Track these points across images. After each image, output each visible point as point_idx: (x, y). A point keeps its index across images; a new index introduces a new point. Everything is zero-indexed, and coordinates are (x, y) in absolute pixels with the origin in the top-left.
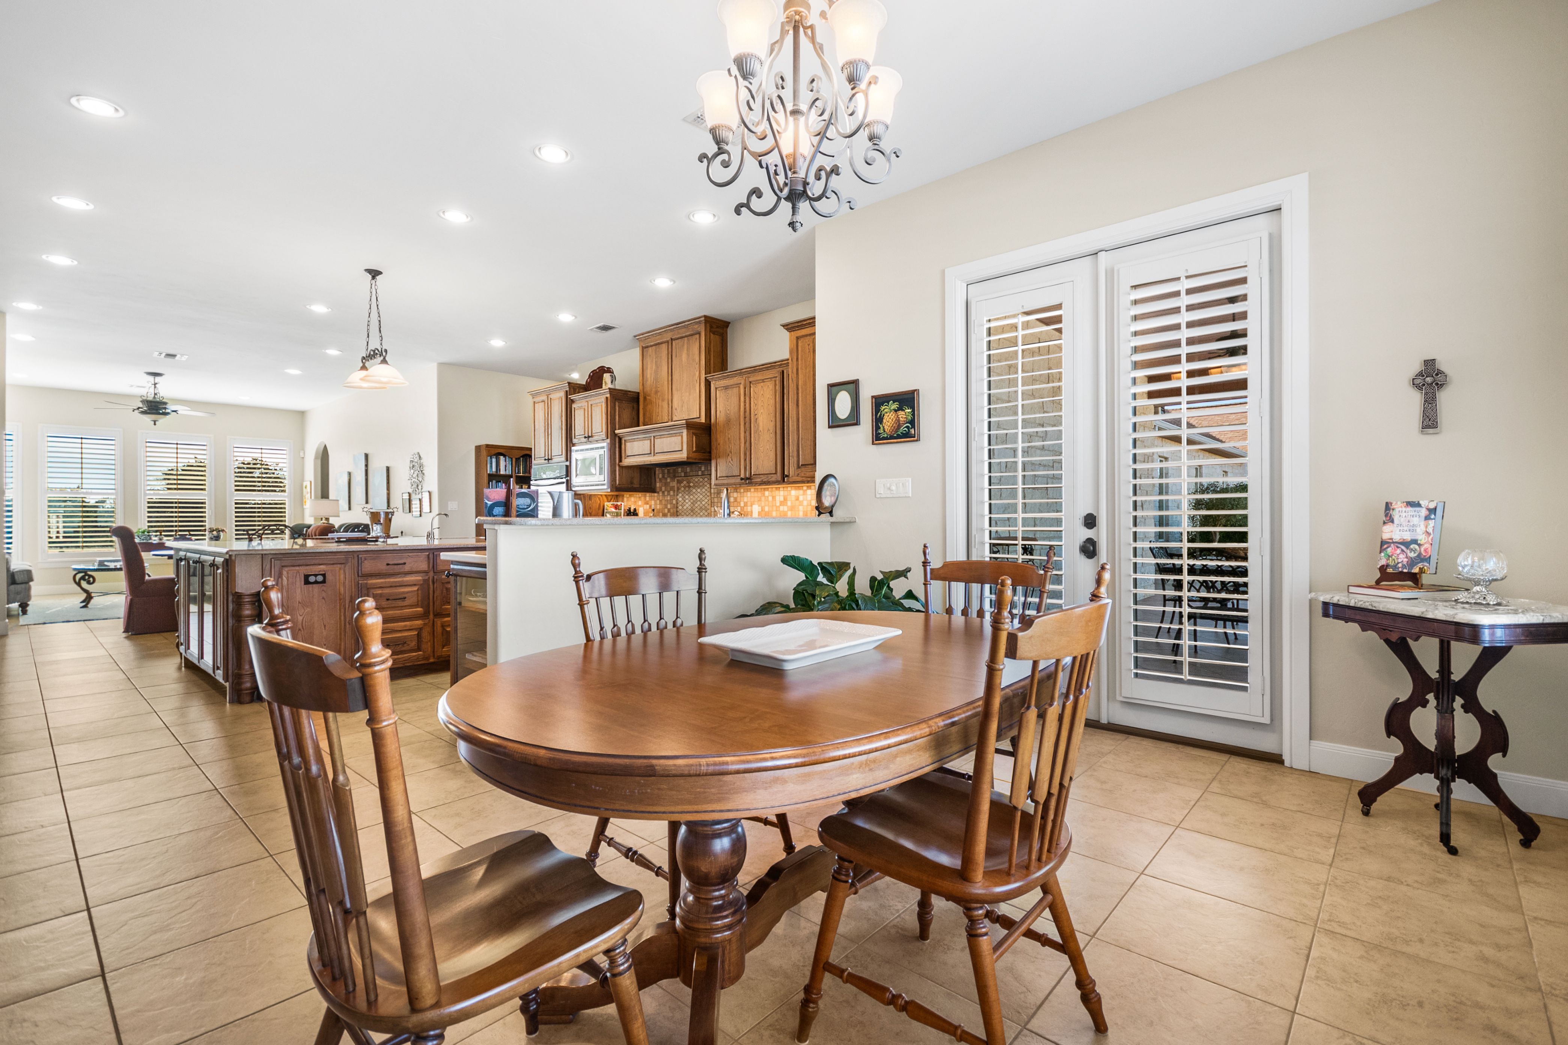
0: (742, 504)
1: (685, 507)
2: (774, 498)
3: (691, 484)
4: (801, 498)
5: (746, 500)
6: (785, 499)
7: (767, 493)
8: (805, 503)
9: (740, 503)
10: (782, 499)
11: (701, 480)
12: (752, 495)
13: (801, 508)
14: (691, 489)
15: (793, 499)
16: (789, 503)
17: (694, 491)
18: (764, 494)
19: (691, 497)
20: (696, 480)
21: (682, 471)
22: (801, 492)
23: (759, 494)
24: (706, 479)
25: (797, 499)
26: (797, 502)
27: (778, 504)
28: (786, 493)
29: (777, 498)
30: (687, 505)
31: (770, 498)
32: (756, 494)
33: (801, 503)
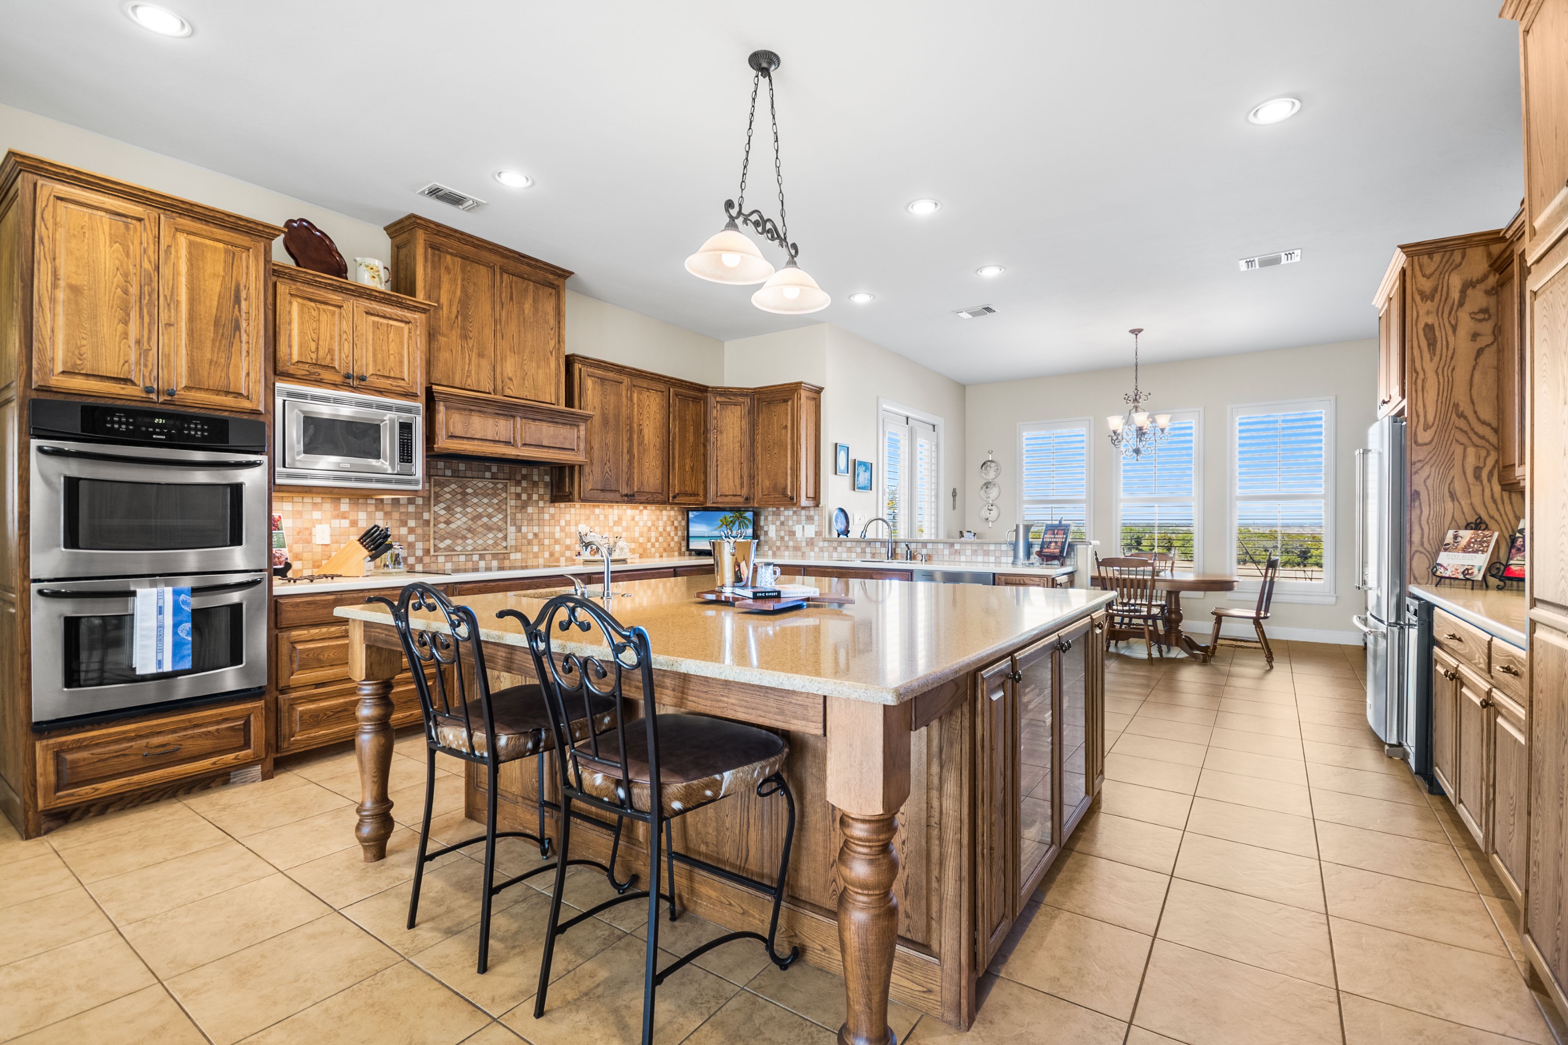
0: (563, 523)
1: (453, 526)
2: (606, 516)
3: (469, 491)
4: (637, 518)
5: (568, 517)
6: (620, 519)
7: (597, 511)
8: (641, 524)
9: (559, 521)
10: (616, 519)
11: (491, 485)
12: (578, 511)
13: (637, 528)
14: (469, 497)
15: (629, 518)
16: (624, 524)
17: (475, 500)
18: (594, 512)
19: (469, 510)
20: (480, 485)
21: (445, 468)
22: (637, 512)
23: (588, 512)
24: (500, 486)
25: (633, 519)
26: (633, 523)
27: (611, 524)
28: (621, 512)
29: (611, 517)
30: (459, 523)
31: (602, 517)
32: (583, 511)
33: (637, 524)
